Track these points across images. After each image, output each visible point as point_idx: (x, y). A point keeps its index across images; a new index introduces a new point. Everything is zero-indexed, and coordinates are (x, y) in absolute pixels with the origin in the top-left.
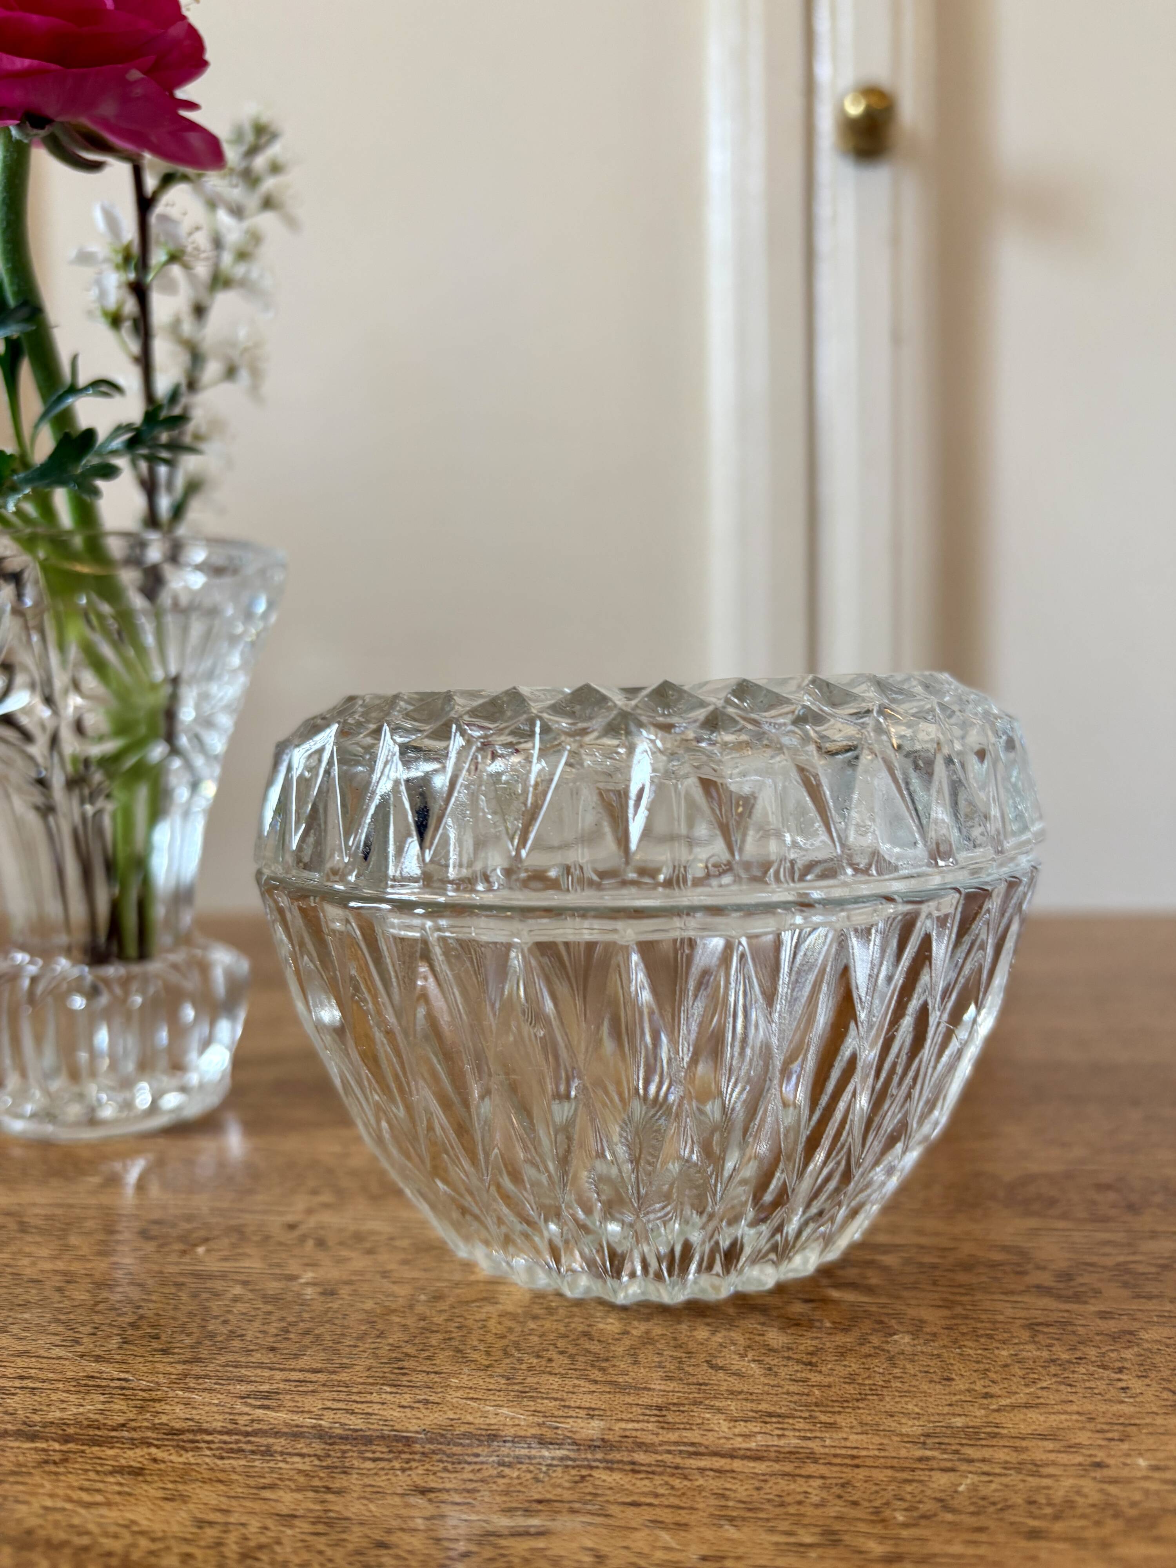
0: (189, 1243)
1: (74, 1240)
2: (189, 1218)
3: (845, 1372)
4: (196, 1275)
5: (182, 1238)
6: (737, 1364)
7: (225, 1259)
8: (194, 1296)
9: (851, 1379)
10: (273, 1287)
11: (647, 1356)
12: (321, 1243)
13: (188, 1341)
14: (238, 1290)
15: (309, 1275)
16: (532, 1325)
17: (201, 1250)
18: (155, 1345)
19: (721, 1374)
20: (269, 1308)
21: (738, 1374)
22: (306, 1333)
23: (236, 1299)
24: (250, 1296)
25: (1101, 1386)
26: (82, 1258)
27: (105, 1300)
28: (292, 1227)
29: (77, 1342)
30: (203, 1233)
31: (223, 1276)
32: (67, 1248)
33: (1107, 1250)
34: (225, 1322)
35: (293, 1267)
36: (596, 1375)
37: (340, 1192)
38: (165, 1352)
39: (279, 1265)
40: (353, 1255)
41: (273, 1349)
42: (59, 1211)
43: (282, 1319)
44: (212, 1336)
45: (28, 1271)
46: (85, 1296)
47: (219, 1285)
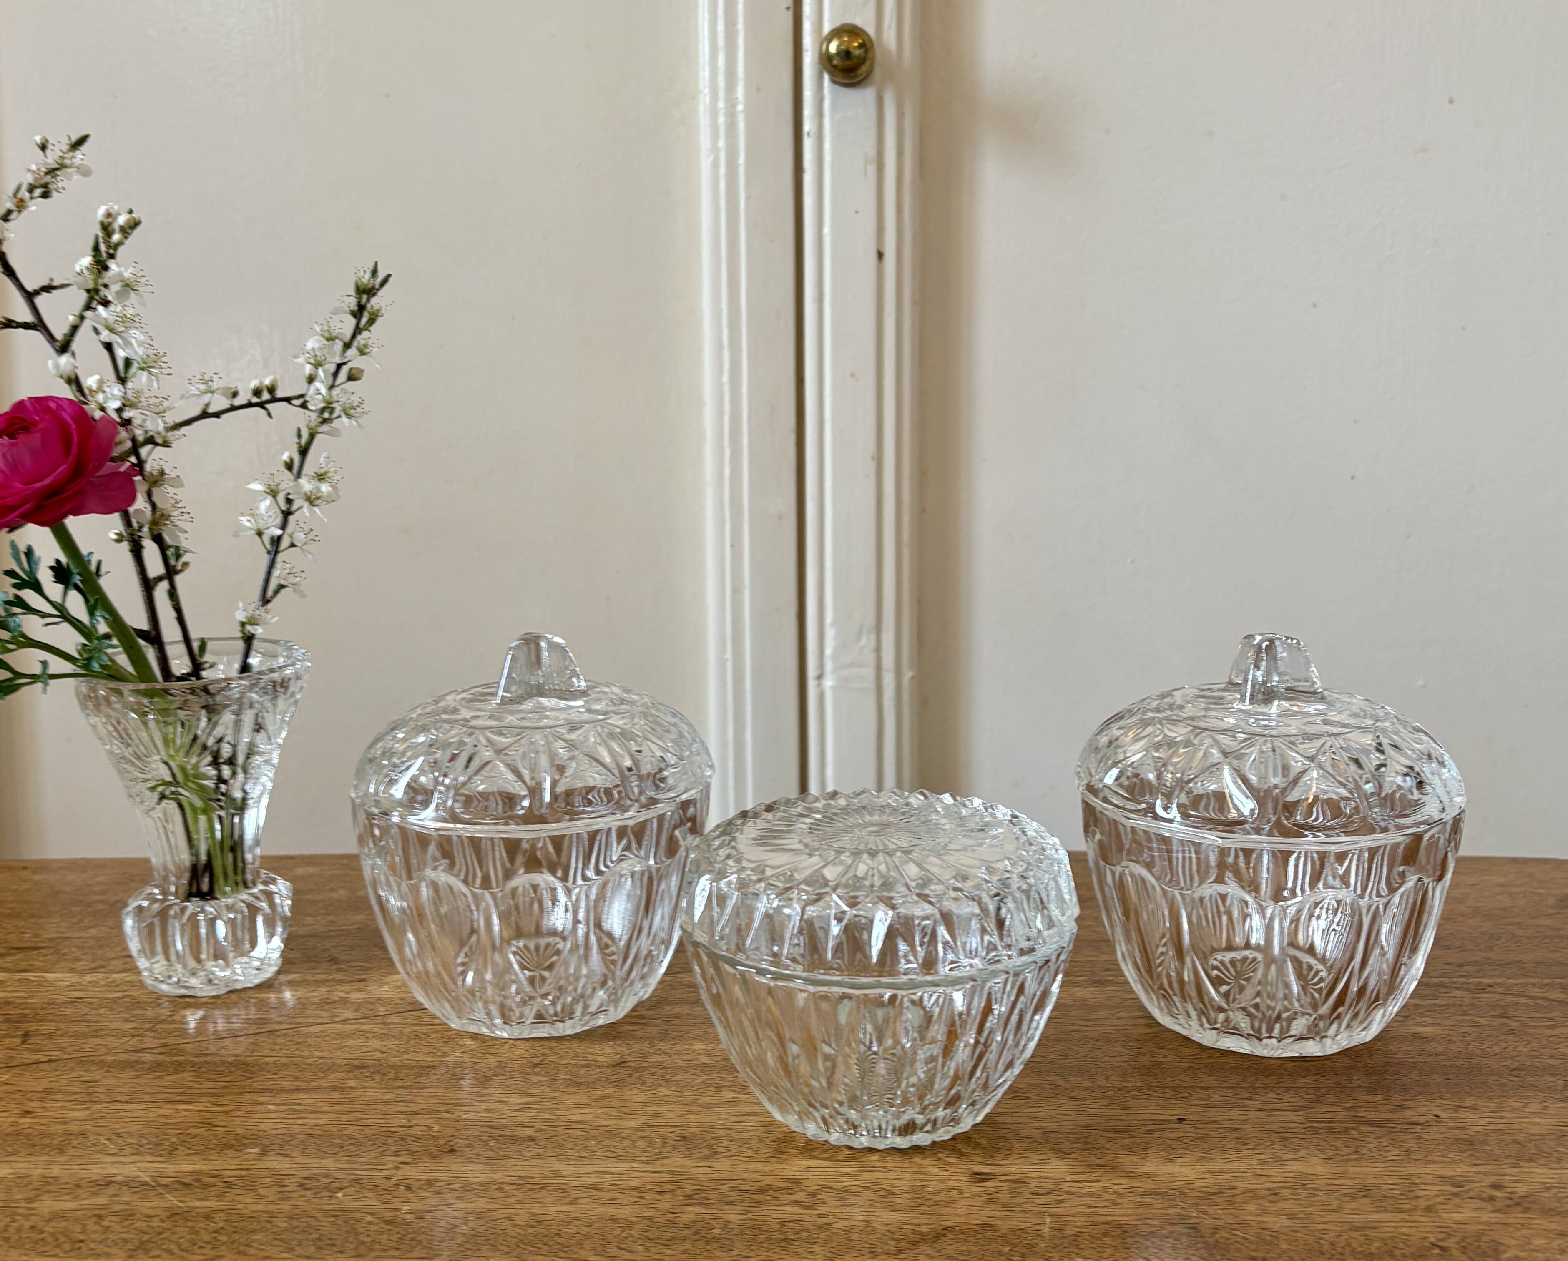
0: (332, 1191)
1: (262, 1192)
2: (326, 1175)
3: (683, 1248)
4: (343, 1210)
5: (327, 1187)
6: (633, 1247)
7: (356, 1200)
8: (346, 1222)
9: (684, 1252)
10: (388, 1215)
11: (587, 1244)
12: (408, 1188)
13: (352, 1246)
14: (369, 1218)
15: (406, 1208)
16: (530, 1231)
17: (339, 1195)
18: (335, 1249)
19: (623, 1252)
20: (389, 1227)
21: (632, 1252)
22: (413, 1239)
23: (370, 1223)
24: (377, 1221)
25: (801, 1251)
26: (271, 1202)
27: (298, 1227)
28: (388, 1178)
29: (293, 1249)
30: (337, 1185)
31: (358, 1210)
32: (261, 1197)
33: (842, 1179)
34: (368, 1236)
35: (396, 1203)
36: (562, 1254)
37: (412, 1153)
38: (341, 1252)
39: (387, 1203)
40: (428, 1195)
41: (398, 1249)
42: (244, 1173)
43: (398, 1233)
44: (363, 1243)
45: (244, 1212)
46: (284, 1225)
47: (357, 1215)
